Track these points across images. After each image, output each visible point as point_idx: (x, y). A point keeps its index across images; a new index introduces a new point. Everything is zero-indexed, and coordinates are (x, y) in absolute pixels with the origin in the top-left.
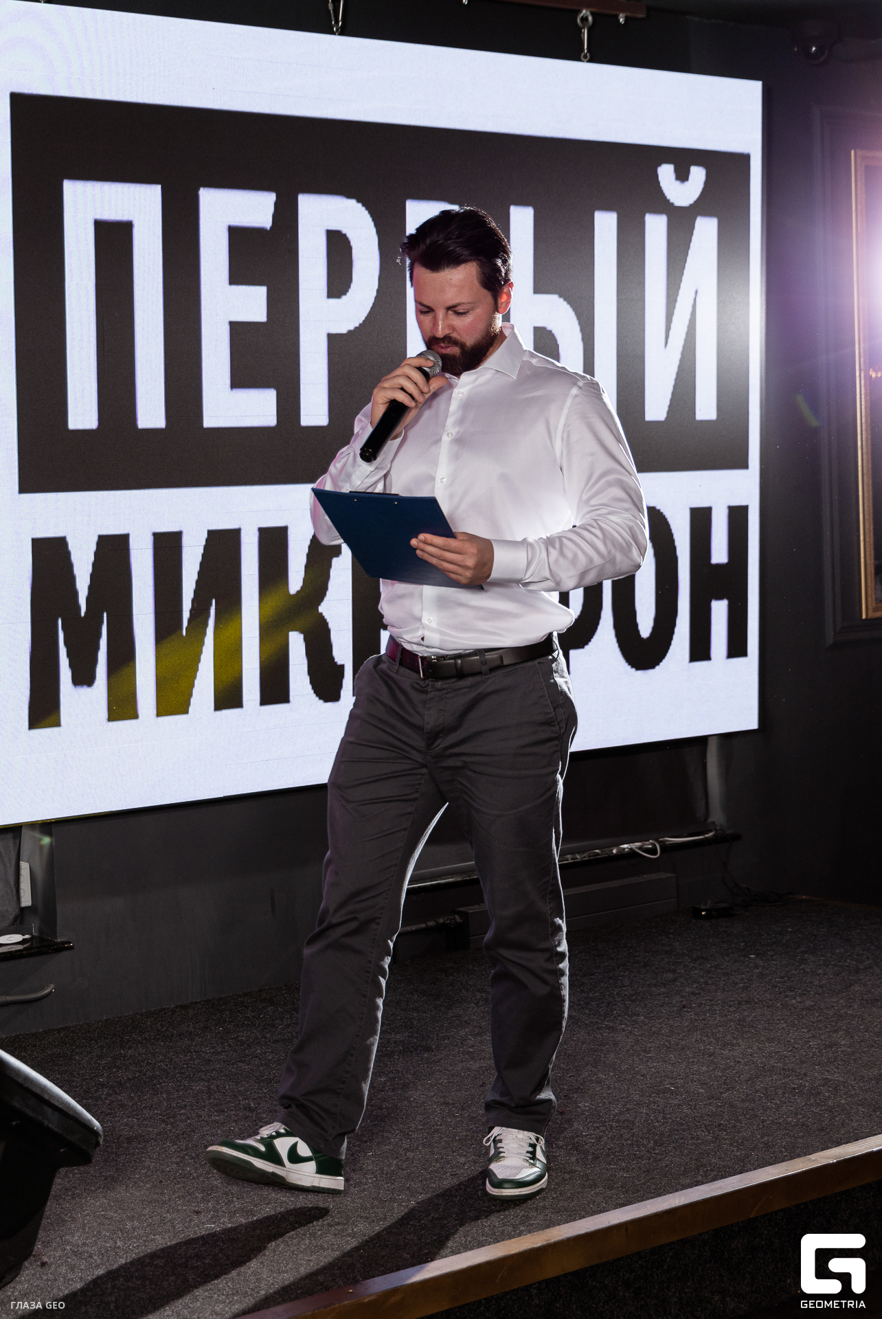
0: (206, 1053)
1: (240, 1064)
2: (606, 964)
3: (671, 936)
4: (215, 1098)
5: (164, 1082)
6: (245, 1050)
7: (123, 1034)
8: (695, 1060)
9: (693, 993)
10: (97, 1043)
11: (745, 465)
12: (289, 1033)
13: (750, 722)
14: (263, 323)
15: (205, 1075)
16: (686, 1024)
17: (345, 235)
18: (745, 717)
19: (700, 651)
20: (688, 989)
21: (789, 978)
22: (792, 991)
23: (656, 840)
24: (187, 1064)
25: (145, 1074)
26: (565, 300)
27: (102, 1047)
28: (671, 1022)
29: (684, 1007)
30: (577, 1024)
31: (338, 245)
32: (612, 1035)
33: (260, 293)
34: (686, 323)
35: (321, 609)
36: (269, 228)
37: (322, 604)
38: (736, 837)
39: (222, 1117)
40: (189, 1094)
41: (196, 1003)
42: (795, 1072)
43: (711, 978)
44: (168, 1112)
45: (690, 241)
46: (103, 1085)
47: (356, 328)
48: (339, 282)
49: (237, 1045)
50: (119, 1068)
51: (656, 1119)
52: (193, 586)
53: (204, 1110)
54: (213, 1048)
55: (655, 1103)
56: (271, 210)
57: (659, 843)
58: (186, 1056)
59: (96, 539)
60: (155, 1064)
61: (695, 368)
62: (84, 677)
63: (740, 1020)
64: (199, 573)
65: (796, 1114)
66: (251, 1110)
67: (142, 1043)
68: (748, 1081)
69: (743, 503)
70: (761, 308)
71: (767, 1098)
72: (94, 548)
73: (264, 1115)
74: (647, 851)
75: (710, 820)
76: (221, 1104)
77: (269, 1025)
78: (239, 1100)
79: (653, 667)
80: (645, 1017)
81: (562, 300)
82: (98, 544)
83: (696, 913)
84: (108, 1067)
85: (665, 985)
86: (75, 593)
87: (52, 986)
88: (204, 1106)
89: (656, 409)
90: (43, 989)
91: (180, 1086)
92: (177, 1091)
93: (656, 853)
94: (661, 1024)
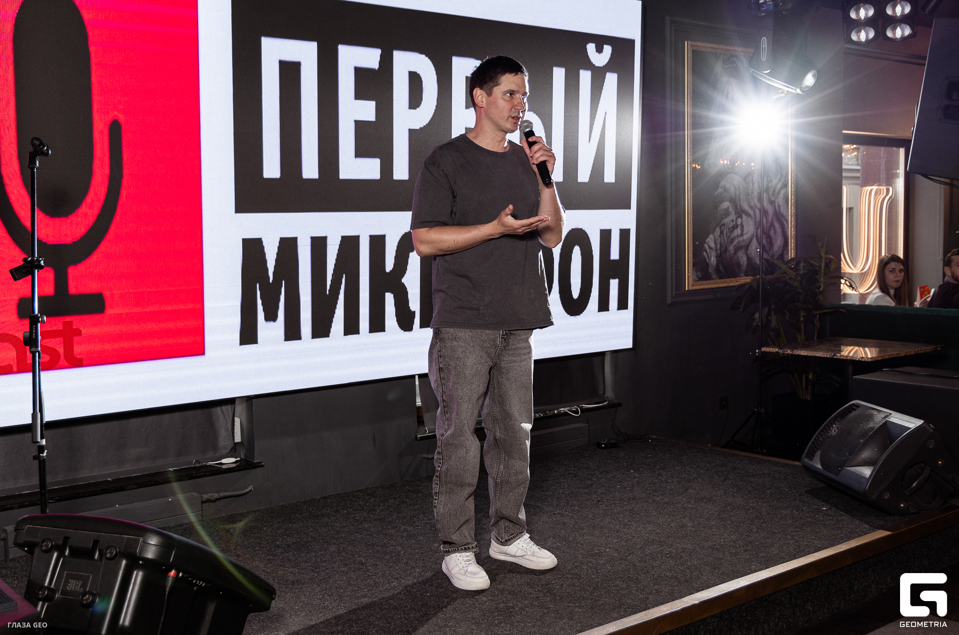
0: (337, 527)
1: (356, 534)
2: (554, 475)
3: (587, 458)
4: (342, 556)
5: (313, 545)
6: (359, 525)
7: (291, 514)
8: (610, 535)
9: (603, 493)
10: (276, 520)
11: (629, 207)
12: (383, 514)
13: (628, 343)
14: (373, 122)
15: (337, 541)
16: (602, 512)
17: (419, 74)
18: (625, 341)
19: (604, 306)
20: (600, 491)
21: (654, 484)
22: (656, 492)
23: (578, 406)
24: (326, 534)
25: (302, 540)
26: (537, 115)
27: (278, 522)
28: (593, 511)
29: (599, 501)
30: (542, 511)
31: (415, 80)
32: (561, 518)
33: (372, 105)
34: (600, 130)
35: (403, 281)
36: (377, 69)
37: (404, 278)
38: (619, 405)
39: (346, 568)
40: (327, 553)
41: (331, 495)
42: (666, 543)
43: (611, 484)
44: (315, 564)
45: (603, 85)
46: (278, 546)
47: (424, 126)
48: (415, 100)
49: (354, 522)
50: (288, 536)
51: (593, 573)
52: (333, 267)
53: (336, 564)
54: (341, 523)
55: (590, 562)
56: (378, 59)
57: (579, 407)
58: (326, 528)
59: (279, 240)
60: (308, 533)
61: (604, 154)
62: (271, 316)
63: (631, 510)
64: (336, 260)
65: (671, 571)
66: (363, 564)
67: (301, 520)
68: (641, 548)
69: (628, 228)
70: (639, 123)
71: (653, 559)
72: (277, 244)
73: (370, 568)
74: (573, 412)
75: (606, 395)
76: (345, 560)
77: (372, 509)
78: (356, 558)
79: (579, 314)
80: (579, 507)
81: (535, 115)
82: (280, 242)
83: (599, 445)
84: (282, 535)
85: (587, 488)
86: (266, 270)
87: (252, 486)
88: (336, 561)
89: (584, 175)
90: (246, 488)
91: (322, 548)
92: (321, 551)
93: (578, 414)
94: (588, 511)
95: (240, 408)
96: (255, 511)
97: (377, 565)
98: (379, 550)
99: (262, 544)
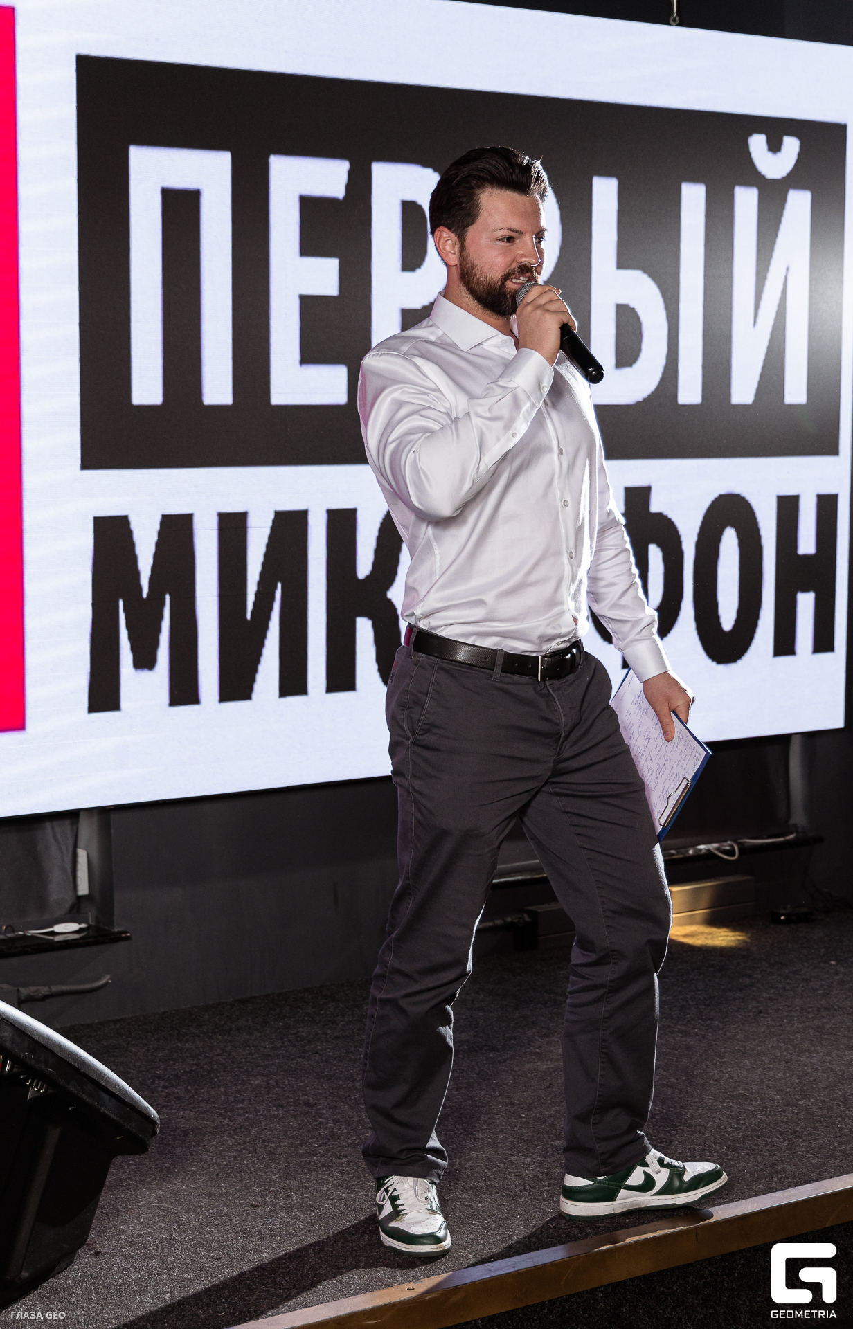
0: (265, 1048)
1: (300, 1060)
4: (273, 1093)
5: (222, 1076)
6: (305, 1045)
7: (180, 1027)
8: (772, 1066)
9: (770, 999)
10: (153, 1035)
11: (834, 452)
13: (835, 719)
14: (334, 297)
15: (264, 1070)
16: (762, 1030)
17: (421, 206)
18: (830, 714)
19: (784, 645)
20: (765, 995)
23: (735, 841)
24: (246, 1059)
25: (202, 1068)
26: (649, 275)
27: (158, 1040)
28: (746, 1028)
29: (760, 1012)
31: (413, 217)
32: (684, 1039)
33: (332, 265)
34: (776, 301)
35: (389, 594)
36: (341, 199)
37: (391, 589)
38: (818, 840)
39: (281, 1112)
40: (247, 1088)
41: (255, 997)
43: (789, 984)
44: (226, 1105)
45: (782, 215)
46: (159, 1077)
48: (413, 255)
49: (297, 1040)
50: (176, 1061)
51: (729, 1124)
52: (259, 568)
53: (263, 1105)
54: (273, 1043)
55: (728, 1108)
56: (344, 179)
57: (738, 844)
58: (244, 1050)
59: (160, 518)
60: (212, 1057)
61: (784, 349)
62: (145, 661)
63: (818, 1027)
64: (265, 555)
66: (310, 1105)
67: (199, 1036)
68: (826, 1088)
69: (833, 492)
72: (157, 527)
73: (324, 1111)
74: (724, 852)
75: (791, 821)
76: (280, 1099)
77: (330, 1021)
78: (299, 1096)
79: (734, 661)
80: (720, 1022)
81: (646, 276)
82: (162, 524)
83: (775, 917)
84: (165, 1060)
85: (740, 990)
86: (136, 574)
87: (108, 976)
88: (263, 1101)
89: (743, 391)
90: (99, 979)
91: (238, 1080)
92: (235, 1085)
93: (734, 855)
94: (735, 1029)
95: (87, 830)
96: (115, 1022)
97: (336, 1107)
98: (340, 1085)
99: (129, 1073)
